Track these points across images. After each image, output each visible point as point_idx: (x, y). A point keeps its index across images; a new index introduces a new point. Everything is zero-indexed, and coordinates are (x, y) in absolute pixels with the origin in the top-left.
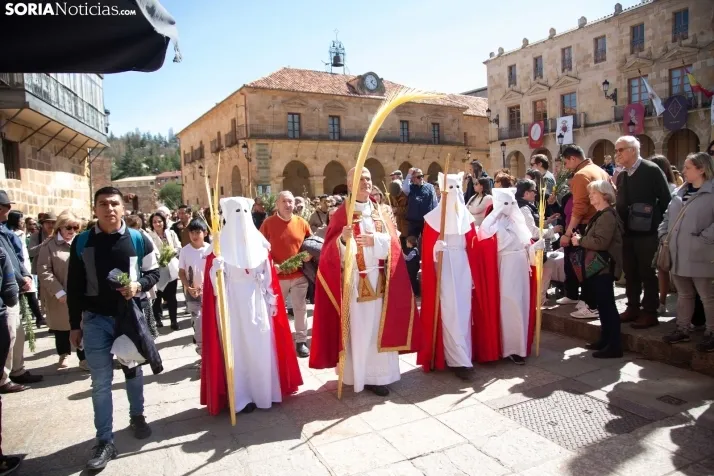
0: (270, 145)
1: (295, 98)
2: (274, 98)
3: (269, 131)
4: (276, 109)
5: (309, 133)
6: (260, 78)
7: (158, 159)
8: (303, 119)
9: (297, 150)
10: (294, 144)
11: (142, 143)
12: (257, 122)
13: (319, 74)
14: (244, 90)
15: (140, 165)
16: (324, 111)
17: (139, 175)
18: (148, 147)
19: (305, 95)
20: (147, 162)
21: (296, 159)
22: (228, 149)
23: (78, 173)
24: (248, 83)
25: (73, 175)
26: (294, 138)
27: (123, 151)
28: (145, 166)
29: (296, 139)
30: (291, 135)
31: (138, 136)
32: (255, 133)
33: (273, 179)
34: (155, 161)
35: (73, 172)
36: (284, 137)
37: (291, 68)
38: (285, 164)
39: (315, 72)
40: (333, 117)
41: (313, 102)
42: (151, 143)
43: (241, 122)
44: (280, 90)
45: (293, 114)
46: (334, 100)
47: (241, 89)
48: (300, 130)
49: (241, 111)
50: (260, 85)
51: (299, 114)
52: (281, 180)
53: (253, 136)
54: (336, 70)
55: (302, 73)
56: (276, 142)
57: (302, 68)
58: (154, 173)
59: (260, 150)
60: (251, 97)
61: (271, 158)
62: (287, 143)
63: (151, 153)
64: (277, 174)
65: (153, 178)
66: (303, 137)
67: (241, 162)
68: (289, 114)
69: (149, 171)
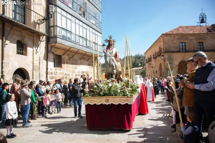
0: (173, 55)
1: (183, 36)
2: (174, 37)
3: (172, 50)
4: (175, 41)
5: (189, 50)
6: (169, 31)
7: (144, 62)
8: (187, 44)
9: (184, 56)
10: (183, 54)
11: (140, 57)
12: (168, 47)
13: (195, 27)
14: (163, 36)
15: (138, 64)
16: (196, 41)
17: (138, 67)
18: (141, 59)
19: (187, 35)
20: (140, 63)
21: (183, 60)
22: (158, 57)
23: (91, 66)
24: (164, 33)
25: (88, 67)
26: (183, 52)
27: (134, 60)
28: (140, 64)
29: (184, 52)
30: (181, 51)
31: (139, 55)
32: (167, 51)
33: (174, 68)
34: (143, 63)
35: (89, 65)
36: (179, 52)
37: (182, 26)
38: (179, 62)
39: (192, 26)
40: (200, 43)
41: (190, 38)
42: (142, 57)
43: (162, 47)
44: (177, 34)
45: (182, 43)
46: (200, 36)
47: (161, 35)
48: (185, 49)
49: (162, 43)
50: (169, 33)
51: (185, 43)
52: (177, 68)
53: (166, 52)
54: (202, 24)
55: (187, 27)
56: (175, 54)
57: (187, 26)
58: (142, 66)
59: (168, 57)
60: (166, 38)
61: (173, 60)
62: (179, 54)
63: (142, 60)
64: (176, 66)
65: (141, 68)
66: (186, 51)
67: (162, 62)
68: (181, 43)
69: (141, 66)
